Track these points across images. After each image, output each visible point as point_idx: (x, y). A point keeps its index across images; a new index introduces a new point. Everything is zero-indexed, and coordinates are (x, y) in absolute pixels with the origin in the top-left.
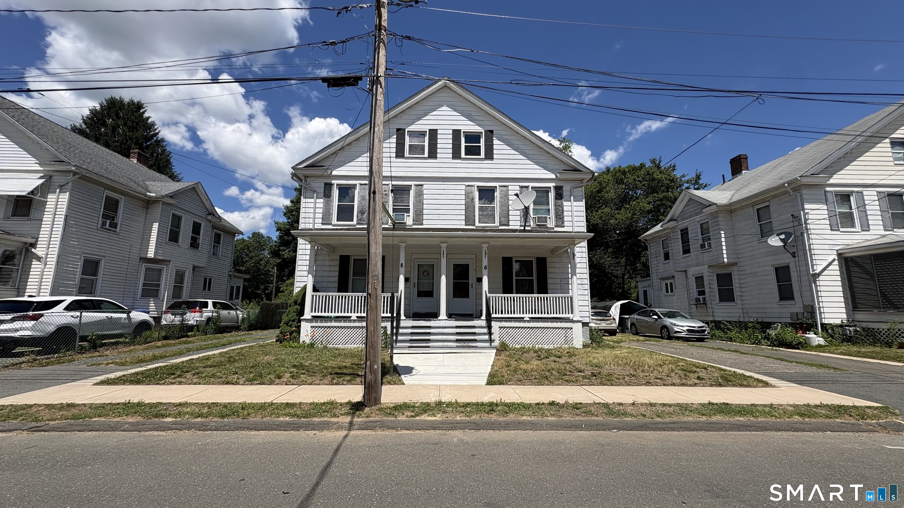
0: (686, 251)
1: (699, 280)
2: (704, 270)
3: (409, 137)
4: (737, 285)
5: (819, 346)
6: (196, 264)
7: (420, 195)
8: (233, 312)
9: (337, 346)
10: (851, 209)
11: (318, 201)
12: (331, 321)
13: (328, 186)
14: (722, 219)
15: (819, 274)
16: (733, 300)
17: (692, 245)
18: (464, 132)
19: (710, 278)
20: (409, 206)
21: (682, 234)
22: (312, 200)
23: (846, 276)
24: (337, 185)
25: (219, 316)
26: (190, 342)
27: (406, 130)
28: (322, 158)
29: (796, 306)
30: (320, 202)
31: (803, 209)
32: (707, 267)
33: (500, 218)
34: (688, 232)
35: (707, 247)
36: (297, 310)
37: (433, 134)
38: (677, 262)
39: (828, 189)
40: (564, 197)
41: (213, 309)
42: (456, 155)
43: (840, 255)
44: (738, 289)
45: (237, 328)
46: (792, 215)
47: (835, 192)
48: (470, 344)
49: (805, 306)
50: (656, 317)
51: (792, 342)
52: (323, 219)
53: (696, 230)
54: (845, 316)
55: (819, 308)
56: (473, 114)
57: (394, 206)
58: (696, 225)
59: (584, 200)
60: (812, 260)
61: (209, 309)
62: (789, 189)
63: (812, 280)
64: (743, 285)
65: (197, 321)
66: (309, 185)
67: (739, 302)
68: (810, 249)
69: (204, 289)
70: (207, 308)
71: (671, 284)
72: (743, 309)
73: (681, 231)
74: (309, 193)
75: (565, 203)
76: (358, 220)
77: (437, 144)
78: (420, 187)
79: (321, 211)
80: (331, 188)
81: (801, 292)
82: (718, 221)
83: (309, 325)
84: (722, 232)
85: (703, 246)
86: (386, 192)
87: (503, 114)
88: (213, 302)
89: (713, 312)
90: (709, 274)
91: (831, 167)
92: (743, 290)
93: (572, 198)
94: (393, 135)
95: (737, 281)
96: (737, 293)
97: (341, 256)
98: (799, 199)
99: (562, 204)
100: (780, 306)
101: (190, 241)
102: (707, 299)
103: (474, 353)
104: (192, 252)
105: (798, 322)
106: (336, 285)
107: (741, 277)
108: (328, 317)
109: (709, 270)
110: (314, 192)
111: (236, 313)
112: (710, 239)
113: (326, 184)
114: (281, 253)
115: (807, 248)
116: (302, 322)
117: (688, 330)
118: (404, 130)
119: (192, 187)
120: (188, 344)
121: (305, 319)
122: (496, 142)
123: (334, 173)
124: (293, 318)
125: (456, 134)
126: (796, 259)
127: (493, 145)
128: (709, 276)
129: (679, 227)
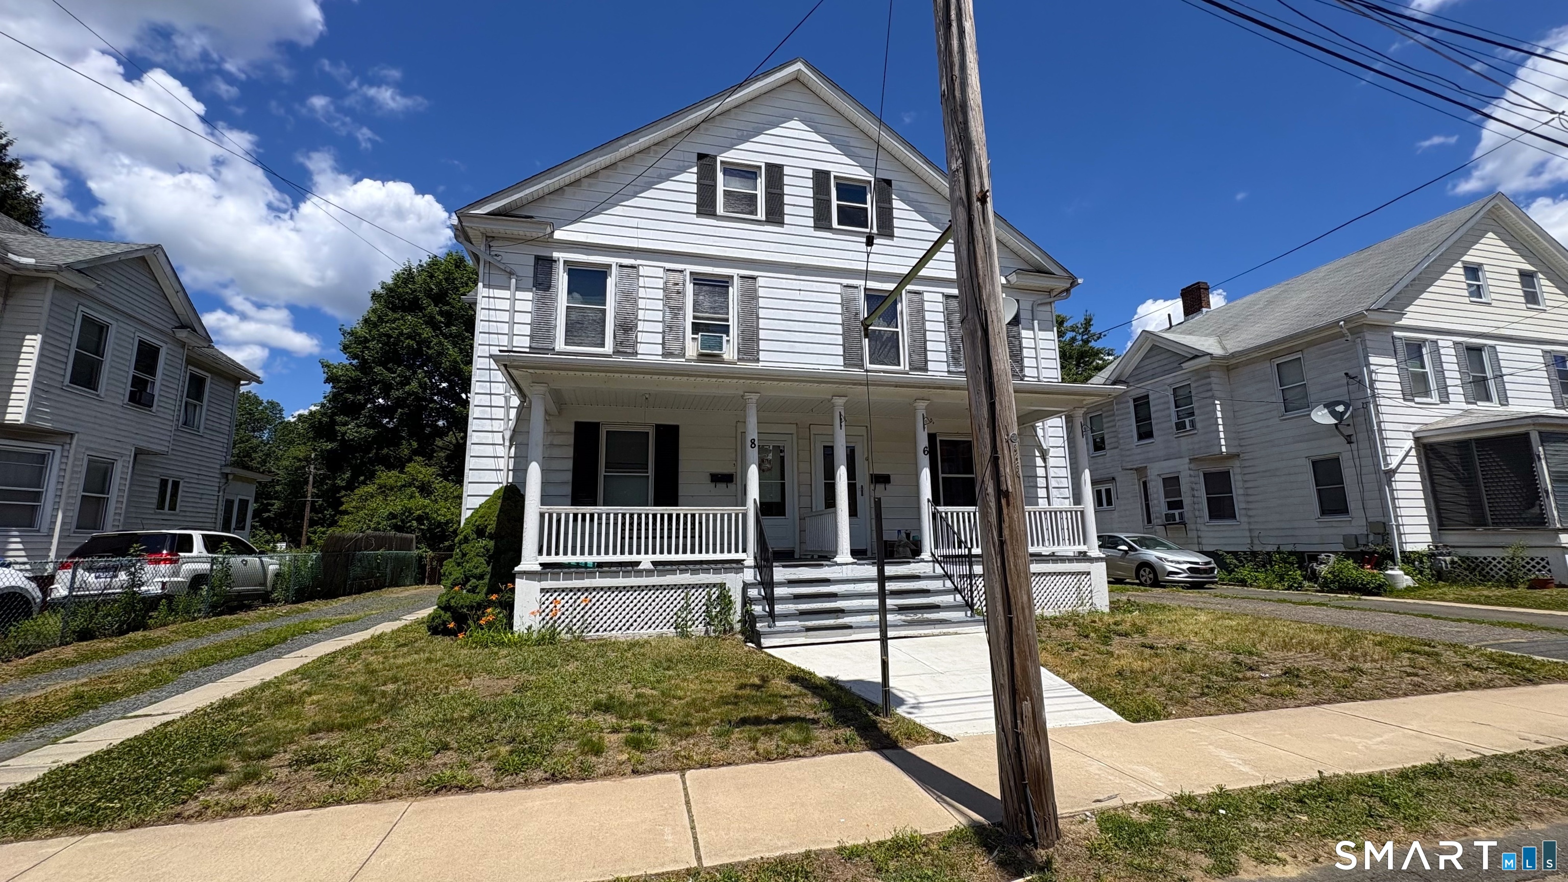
0: (1145, 433)
1: (1172, 483)
2: (1182, 467)
3: (724, 174)
4: (1241, 492)
5: (1408, 589)
6: (143, 445)
7: (750, 297)
8: (253, 560)
9: (606, 634)
10: (1423, 367)
11: (519, 295)
12: (591, 575)
13: (544, 265)
14: (1216, 378)
15: (1394, 472)
16: (1233, 516)
17: (1157, 424)
18: (835, 177)
19: (1193, 479)
20: (727, 320)
21: (1136, 406)
22: (506, 294)
23: (1426, 474)
24: (565, 262)
25: (226, 573)
26: (158, 643)
27: (719, 159)
28: (530, 199)
29: (1353, 523)
30: (526, 300)
31: (1368, 365)
32: (1187, 460)
33: (910, 355)
34: (1148, 402)
35: (1188, 428)
36: (488, 550)
37: (775, 173)
38: (1128, 453)
39: (1396, 333)
40: (1022, 321)
41: (205, 553)
42: (821, 221)
43: (1417, 440)
44: (1241, 498)
45: (266, 599)
46: (1346, 374)
47: (1407, 339)
48: (925, 616)
49: (1370, 524)
50: (1125, 548)
51: (1368, 583)
52: (532, 337)
53: (1166, 399)
54: (1429, 538)
55: (1398, 526)
56: (851, 144)
57: (695, 318)
58: (1166, 390)
59: (1055, 329)
60: (1384, 447)
61: (195, 553)
62: (1345, 331)
63: (1384, 480)
64: (1250, 491)
65: (164, 584)
66: (499, 258)
67: (1244, 519)
68: (1380, 430)
69: (161, 506)
70: (191, 551)
71: (1108, 491)
72: (1250, 530)
73: (1135, 400)
74: (497, 277)
75: (1024, 333)
76: (616, 344)
77: (782, 195)
78: (750, 281)
79: (528, 318)
80: (551, 268)
81: (1363, 500)
82: (1210, 384)
83: (536, 586)
84: (1217, 402)
85: (1180, 426)
86: (677, 287)
87: (913, 148)
88: (204, 536)
89: (1198, 537)
90: (1192, 473)
91: (1398, 299)
92: (1250, 499)
93: (1036, 322)
94: (691, 167)
95: (1240, 484)
96: (1239, 505)
97: (577, 424)
98: (1360, 348)
99: (1019, 334)
100: (1322, 525)
101: (129, 388)
102: (1186, 515)
103: (945, 634)
104: (134, 414)
105: (1358, 550)
106: (568, 490)
107: (1247, 477)
108: (578, 565)
109: (1192, 466)
110: (511, 274)
111: (261, 561)
112: (1192, 414)
113: (538, 259)
114: (337, 428)
115: (1376, 428)
116: (517, 580)
117: (1189, 569)
118: (715, 158)
119: (139, 254)
120: (152, 647)
121: (525, 573)
122: (896, 203)
123: (558, 235)
124: (478, 571)
125: (821, 178)
126: (1354, 446)
127: (891, 209)
128: (1190, 476)
129: (1131, 393)
